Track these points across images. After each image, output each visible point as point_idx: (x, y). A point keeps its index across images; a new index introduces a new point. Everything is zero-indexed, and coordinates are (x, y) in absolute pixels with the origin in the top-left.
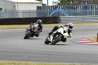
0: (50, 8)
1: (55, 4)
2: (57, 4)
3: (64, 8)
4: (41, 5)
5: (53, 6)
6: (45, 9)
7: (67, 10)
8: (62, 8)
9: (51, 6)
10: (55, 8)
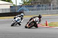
0: (18, 7)
1: (20, 5)
2: (22, 4)
3: (26, 7)
4: (12, 5)
5: (20, 6)
6: (15, 7)
7: (28, 8)
8: (25, 7)
9: (19, 6)
10: (21, 6)
